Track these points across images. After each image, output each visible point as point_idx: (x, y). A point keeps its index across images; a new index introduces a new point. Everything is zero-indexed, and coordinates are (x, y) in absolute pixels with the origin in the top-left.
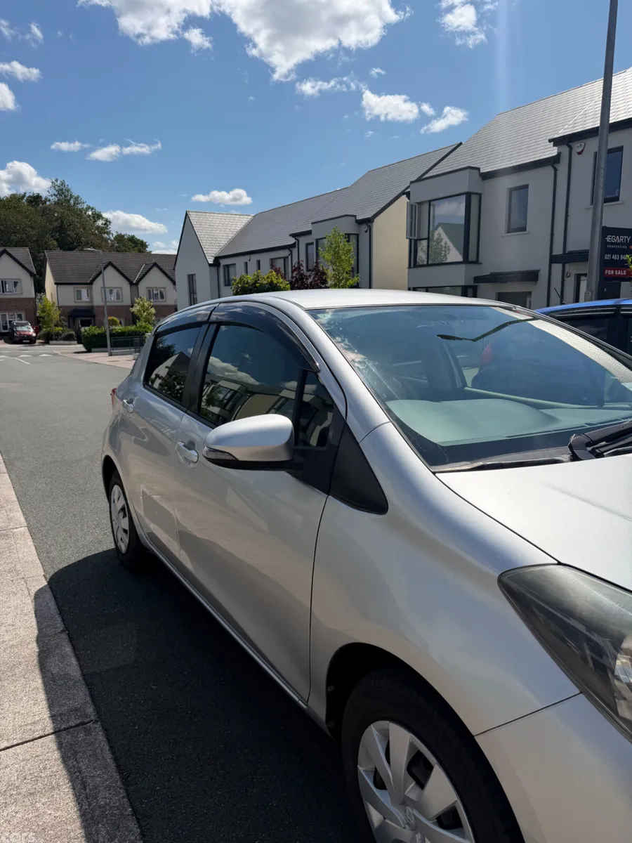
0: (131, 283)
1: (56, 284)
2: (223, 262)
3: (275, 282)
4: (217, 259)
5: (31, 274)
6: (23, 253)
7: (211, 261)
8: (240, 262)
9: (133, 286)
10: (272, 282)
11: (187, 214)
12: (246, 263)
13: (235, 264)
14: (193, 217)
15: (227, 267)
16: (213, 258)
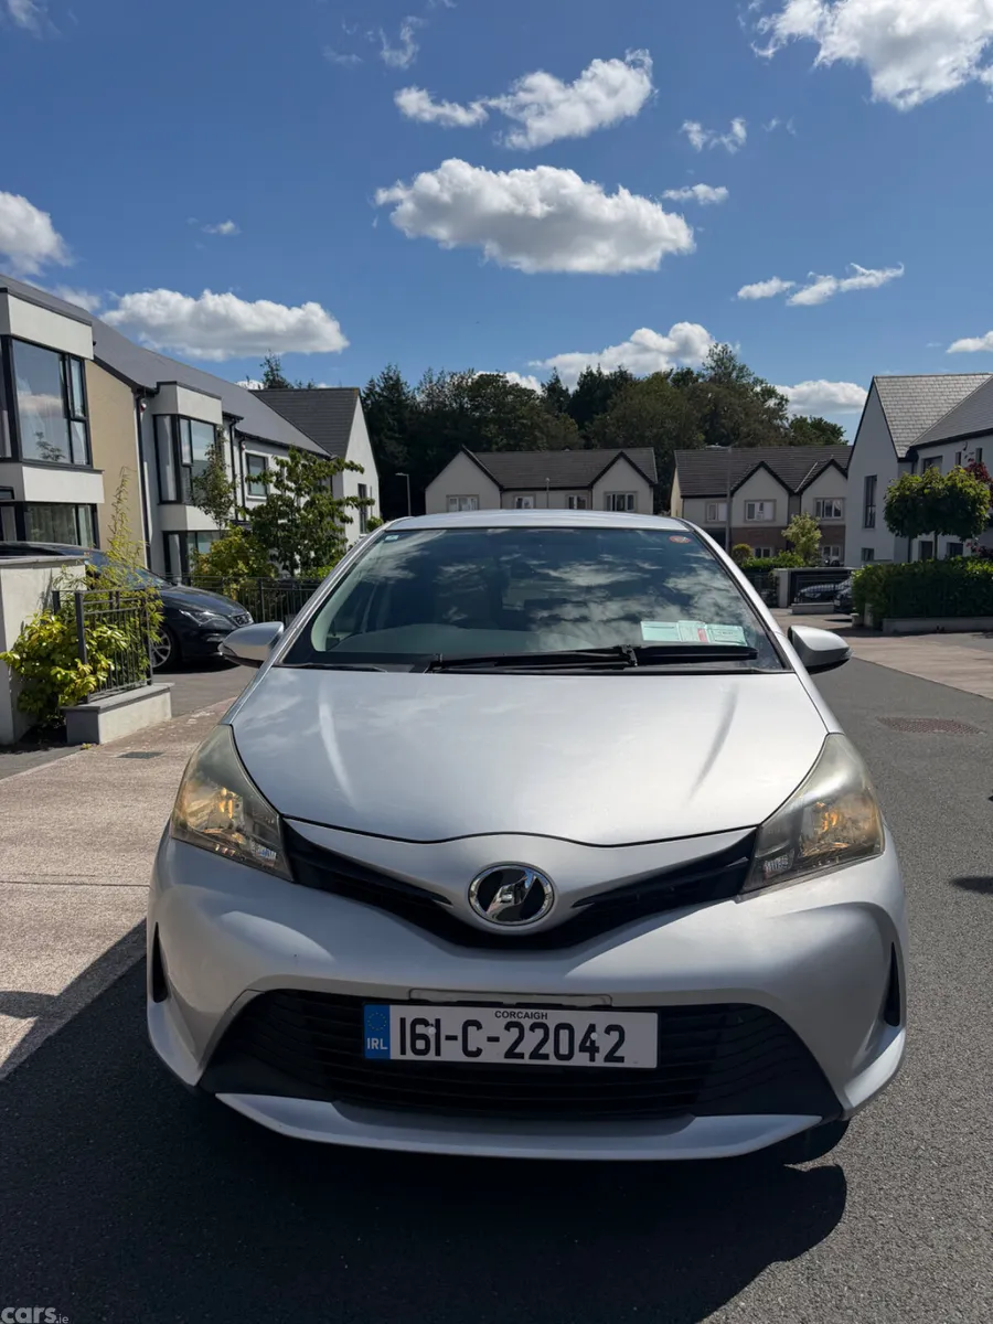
0: (791, 493)
1: (682, 497)
2: (923, 454)
3: (960, 485)
4: (913, 452)
5: (651, 484)
6: (645, 456)
7: (902, 453)
8: (948, 453)
9: (794, 497)
10: (954, 486)
11: (873, 383)
12: (960, 453)
13: (941, 457)
14: (881, 387)
15: (929, 461)
16: (907, 449)
